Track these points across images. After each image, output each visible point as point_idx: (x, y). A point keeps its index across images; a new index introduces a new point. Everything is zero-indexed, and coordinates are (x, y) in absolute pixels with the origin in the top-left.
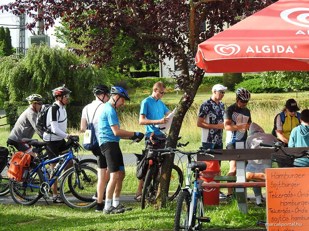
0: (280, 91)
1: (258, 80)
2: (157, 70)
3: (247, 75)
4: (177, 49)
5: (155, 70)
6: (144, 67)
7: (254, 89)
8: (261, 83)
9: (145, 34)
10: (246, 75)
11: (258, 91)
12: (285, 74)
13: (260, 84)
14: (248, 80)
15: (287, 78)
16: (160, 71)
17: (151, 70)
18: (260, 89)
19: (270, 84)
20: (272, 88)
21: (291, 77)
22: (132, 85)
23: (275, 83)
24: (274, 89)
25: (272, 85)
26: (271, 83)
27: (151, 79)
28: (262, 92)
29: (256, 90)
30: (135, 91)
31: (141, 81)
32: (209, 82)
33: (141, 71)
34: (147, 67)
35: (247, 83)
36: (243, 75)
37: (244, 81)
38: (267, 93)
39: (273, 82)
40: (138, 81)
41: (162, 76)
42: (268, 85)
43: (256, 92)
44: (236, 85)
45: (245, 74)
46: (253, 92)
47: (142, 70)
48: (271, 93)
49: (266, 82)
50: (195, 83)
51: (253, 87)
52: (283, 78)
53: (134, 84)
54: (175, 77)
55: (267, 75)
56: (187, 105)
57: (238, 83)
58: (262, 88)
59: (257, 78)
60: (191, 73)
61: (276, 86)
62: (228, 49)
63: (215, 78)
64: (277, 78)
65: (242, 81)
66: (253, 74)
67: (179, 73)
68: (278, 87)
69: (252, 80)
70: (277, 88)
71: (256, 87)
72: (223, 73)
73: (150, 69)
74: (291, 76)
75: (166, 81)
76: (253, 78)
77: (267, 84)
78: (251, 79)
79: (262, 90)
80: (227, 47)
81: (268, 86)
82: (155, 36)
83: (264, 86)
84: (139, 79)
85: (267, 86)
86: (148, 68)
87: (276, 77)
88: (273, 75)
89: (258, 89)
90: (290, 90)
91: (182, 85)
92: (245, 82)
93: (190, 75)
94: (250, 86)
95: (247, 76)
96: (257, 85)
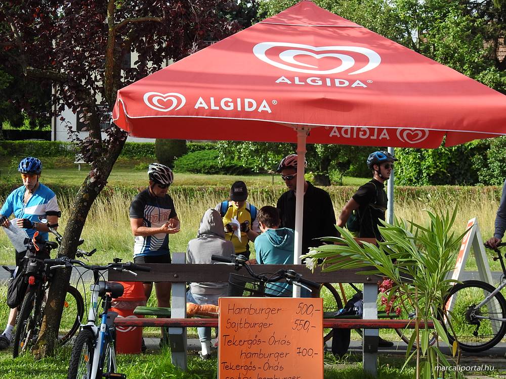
0: (247, 172)
1: (212, 153)
2: (48, 129)
3: (194, 144)
4: (84, 97)
5: (44, 129)
6: (27, 122)
7: (204, 166)
8: (216, 157)
9: (33, 68)
10: (192, 144)
11: (210, 171)
12: (255, 145)
13: (214, 160)
14: (196, 152)
15: (258, 152)
16: (53, 130)
17: (38, 128)
18: (214, 168)
19: (230, 161)
20: (234, 166)
21: (265, 151)
22: (6, 152)
23: (239, 158)
24: (237, 168)
25: (235, 162)
26: (233, 158)
27: (37, 143)
28: (217, 173)
29: (207, 169)
30: (10, 162)
31: (21, 146)
32: (132, 153)
33: (21, 129)
34: (30, 123)
35: (193, 157)
36: (188, 143)
37: (189, 153)
38: (226, 174)
39: (236, 158)
40: (15, 145)
41: (55, 139)
42: (228, 161)
43: (208, 173)
44: (175, 159)
45: (191, 142)
47: (23, 128)
48: (232, 174)
49: (224, 156)
50: (110, 153)
51: (203, 163)
52: (252, 150)
53: (9, 149)
54: (78, 142)
55: (226, 146)
56: (96, 189)
57: (180, 156)
58: (217, 165)
59: (210, 149)
60: (105, 136)
61: (240, 164)
62: (165, 100)
63: (142, 146)
64: (242, 150)
65: (186, 153)
66: (204, 143)
67: (84, 135)
68: (244, 165)
69: (202, 152)
70: (241, 167)
71: (207, 163)
72: (155, 139)
73: (36, 126)
74: (264, 149)
75: (62, 147)
76: (204, 149)
77: (226, 160)
78: (200, 150)
79: (217, 170)
80: (165, 98)
81: (227, 164)
82: (48, 74)
83: (222, 163)
84: (17, 141)
85: (226, 162)
86: (32, 124)
87: (240, 149)
88: (236, 146)
89: (212, 167)
90: (262, 172)
91: (90, 156)
92: (191, 155)
93: (103, 139)
94: (198, 162)
95: (194, 146)
96: (210, 161)
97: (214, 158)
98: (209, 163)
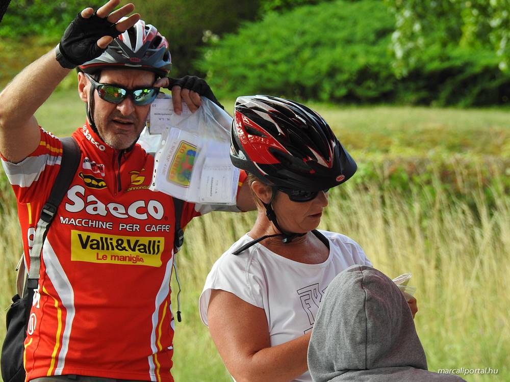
7: (333, 72)
8: (383, 33)
11: (360, 91)
13: (374, 43)
18: (375, 77)
19: (444, 45)
20: (461, 70)
24: (475, 79)
25: (462, 51)
26: (455, 35)
28: (387, 98)
29: (346, 83)
35: (284, 33)
37: (271, 17)
38: (424, 102)
42: (435, 49)
44: (209, 45)
46: (325, 96)
48: (451, 102)
49: (417, 27)
51: (325, 59)
58: (387, 67)
71: (347, 59)
77: (427, 45)
79: (388, 87)
81: (432, 59)
83: (407, 55)
89: (365, 74)
94: (307, 53)
96: (358, 49)
97: (372, 37)
98: (354, 56)
